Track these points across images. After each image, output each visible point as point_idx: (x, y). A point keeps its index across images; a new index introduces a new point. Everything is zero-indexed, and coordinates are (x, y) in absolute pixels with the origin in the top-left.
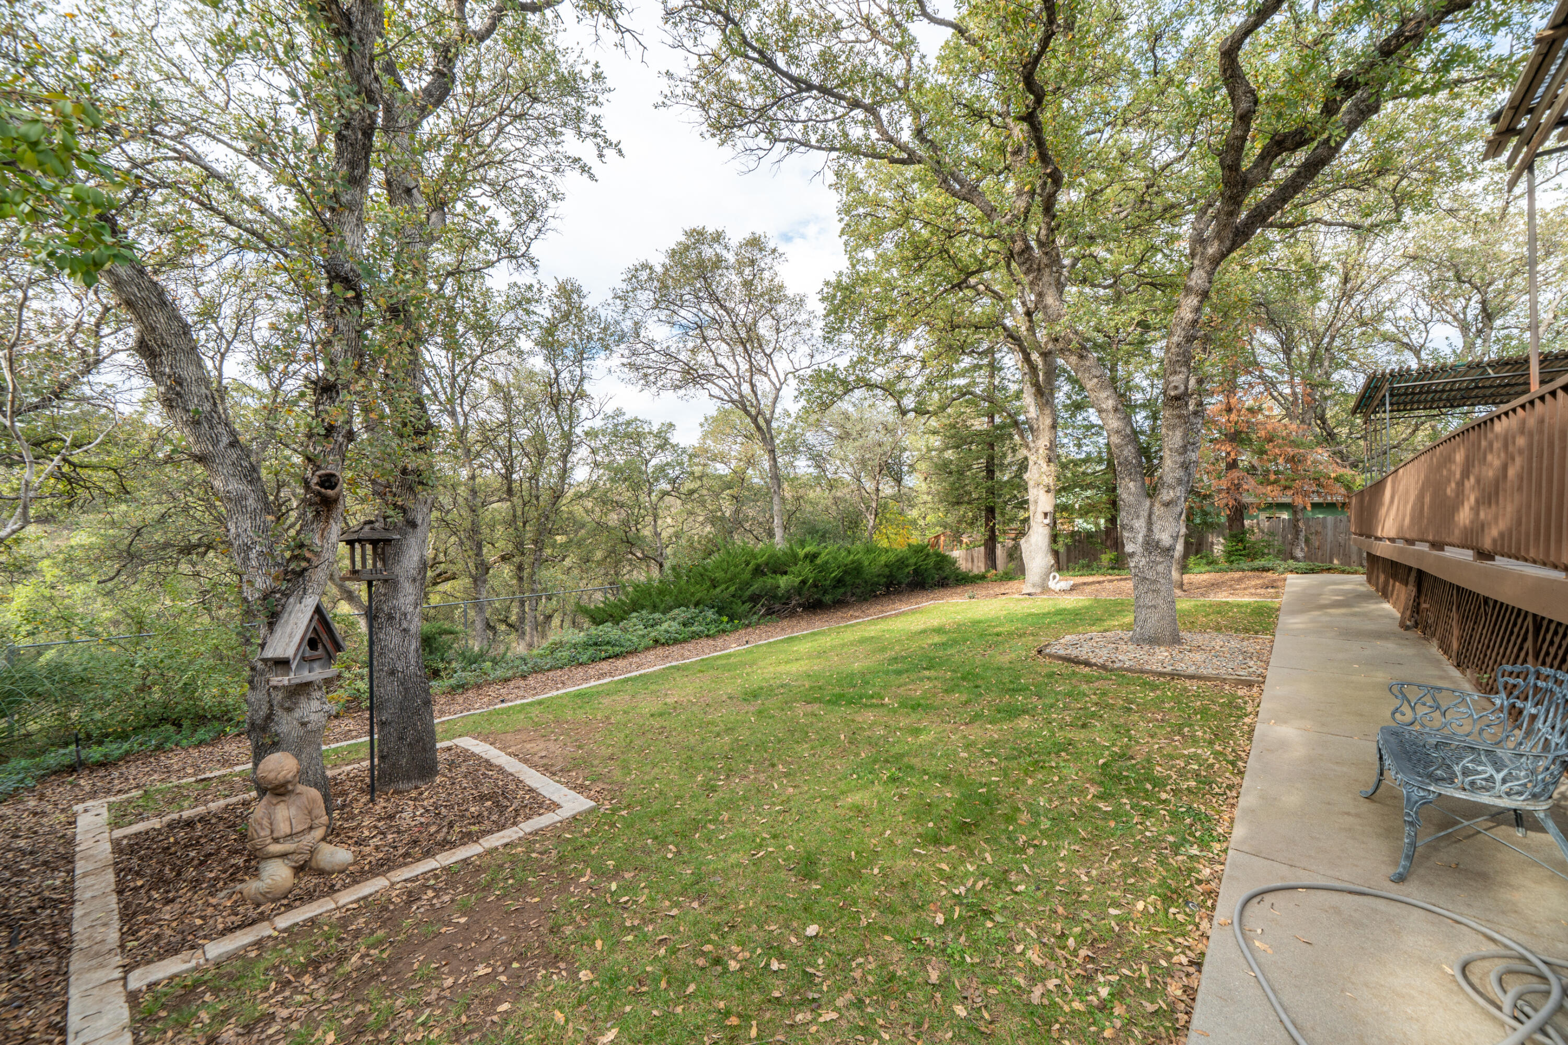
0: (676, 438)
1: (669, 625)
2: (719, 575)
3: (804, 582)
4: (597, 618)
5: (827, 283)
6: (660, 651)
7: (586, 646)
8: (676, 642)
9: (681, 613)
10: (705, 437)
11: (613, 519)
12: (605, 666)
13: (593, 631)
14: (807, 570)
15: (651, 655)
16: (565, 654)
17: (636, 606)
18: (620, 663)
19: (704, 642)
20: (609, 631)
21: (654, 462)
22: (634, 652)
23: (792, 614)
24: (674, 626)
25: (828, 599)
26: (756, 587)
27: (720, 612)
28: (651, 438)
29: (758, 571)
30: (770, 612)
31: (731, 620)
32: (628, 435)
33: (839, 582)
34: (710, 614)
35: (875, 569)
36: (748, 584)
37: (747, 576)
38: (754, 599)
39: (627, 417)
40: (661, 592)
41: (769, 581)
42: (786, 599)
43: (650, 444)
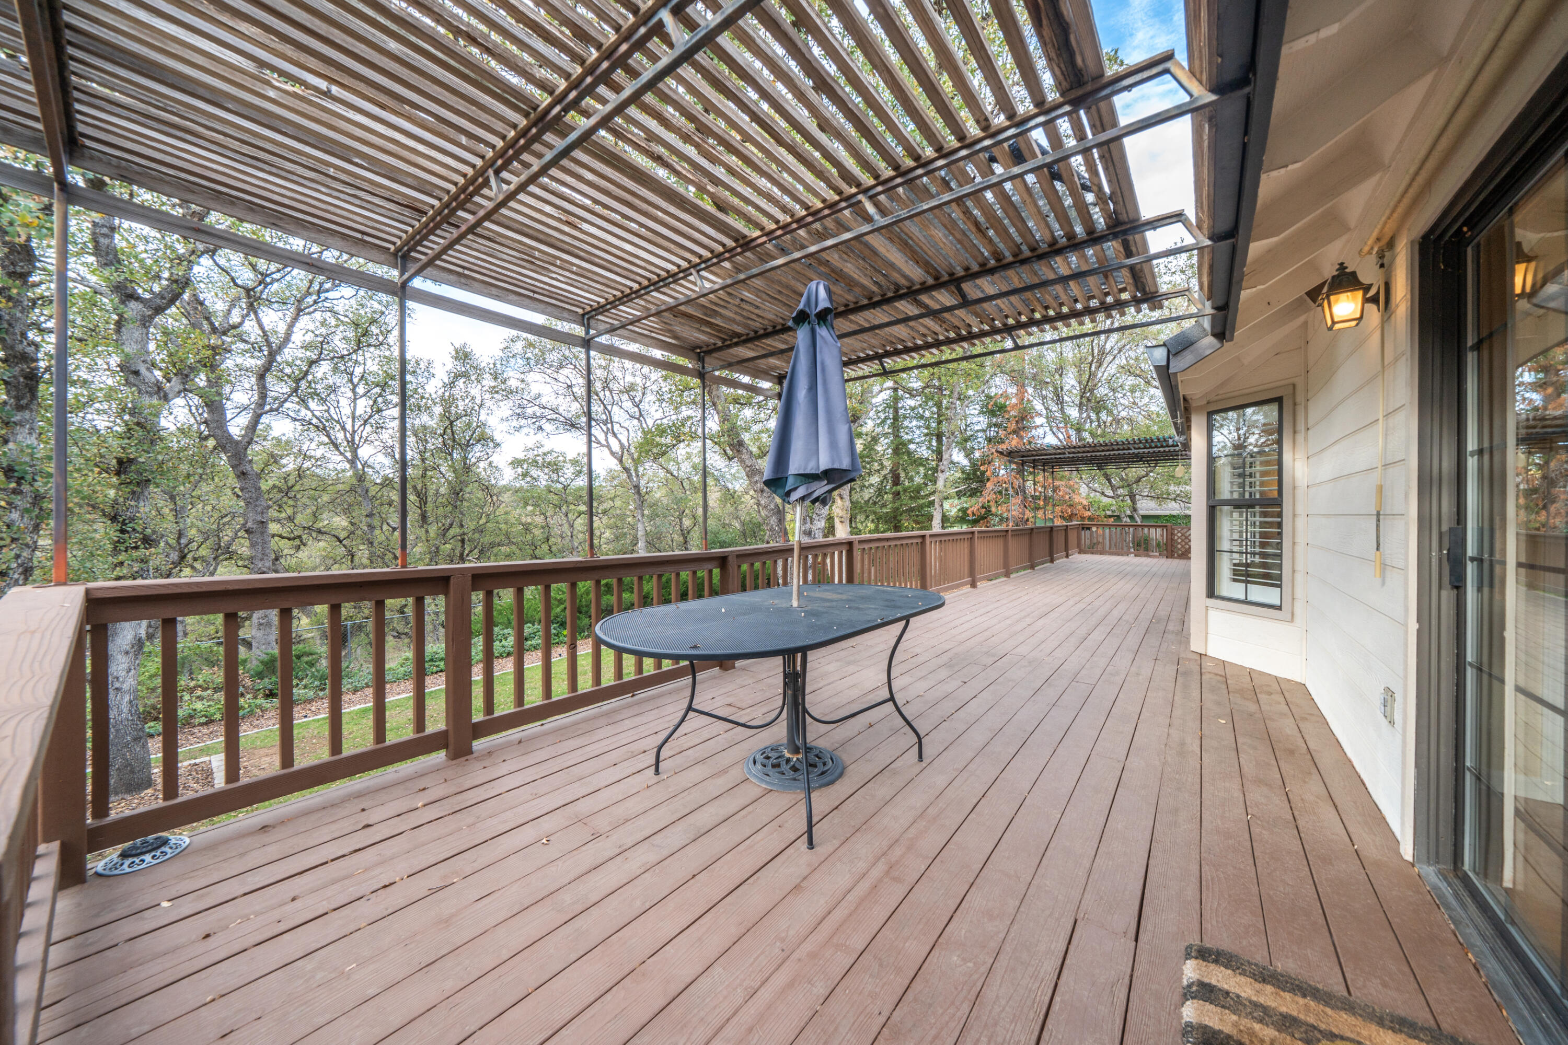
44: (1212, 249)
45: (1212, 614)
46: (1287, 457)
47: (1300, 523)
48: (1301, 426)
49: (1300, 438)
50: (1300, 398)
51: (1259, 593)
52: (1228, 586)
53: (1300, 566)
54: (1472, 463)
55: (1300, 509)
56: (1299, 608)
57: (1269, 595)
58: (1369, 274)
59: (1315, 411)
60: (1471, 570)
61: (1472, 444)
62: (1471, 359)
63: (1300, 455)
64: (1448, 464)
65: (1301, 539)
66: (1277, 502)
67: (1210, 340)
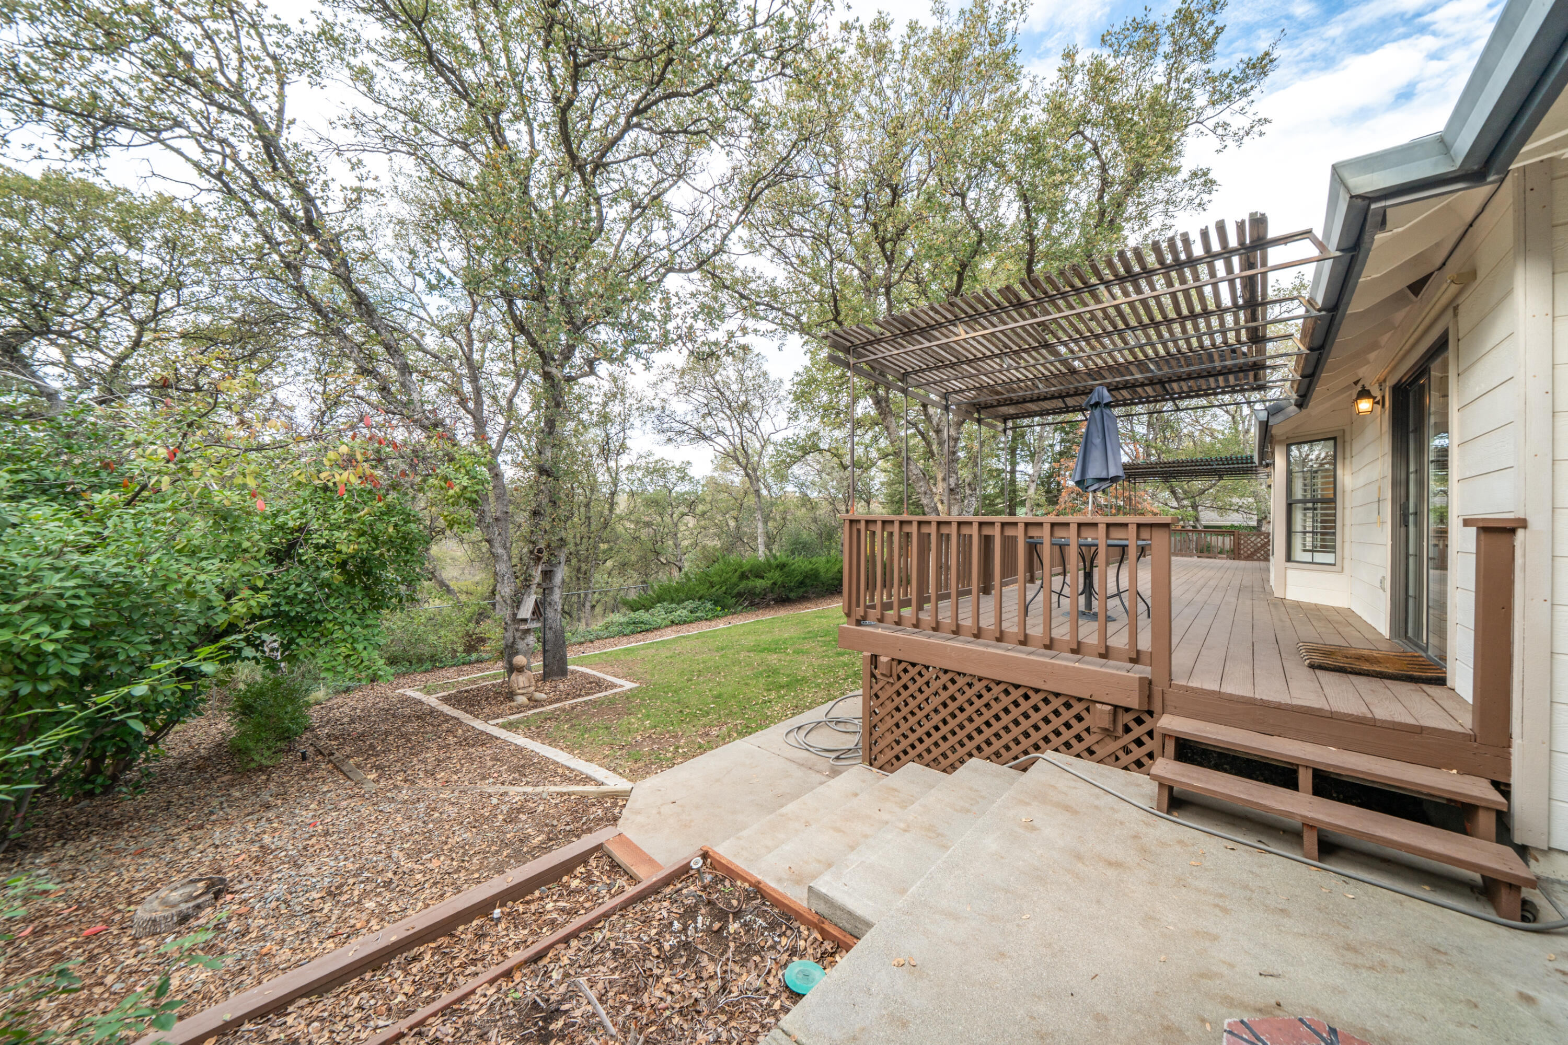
0: (691, 472)
1: (682, 613)
2: (715, 579)
3: (775, 584)
4: (634, 607)
5: (797, 374)
6: (674, 628)
7: (628, 624)
8: (685, 622)
9: (690, 604)
10: (715, 469)
11: (644, 534)
12: (640, 636)
13: (632, 615)
14: (776, 575)
15: (669, 630)
16: (615, 629)
17: (660, 600)
18: (650, 635)
19: (703, 623)
20: (642, 615)
21: (677, 489)
22: (658, 628)
23: (768, 606)
24: (685, 612)
25: (792, 595)
26: (742, 586)
27: (716, 603)
28: (673, 472)
29: (743, 576)
30: (752, 604)
31: (723, 608)
32: (656, 470)
33: (801, 584)
34: (709, 605)
35: (830, 575)
36: (736, 585)
37: (735, 579)
38: (740, 595)
39: (656, 457)
40: (677, 590)
41: (750, 584)
42: (763, 595)
43: (673, 477)
44: (1300, 383)
45: (1289, 572)
46: (1339, 472)
47: (1347, 512)
48: (1348, 455)
49: (1347, 462)
50: (1347, 438)
51: (1320, 557)
52: (1298, 554)
53: (1347, 538)
54: (1412, 477)
55: (1347, 504)
56: (1347, 563)
57: (1329, 558)
58: (1376, 392)
59: (1356, 446)
60: (1411, 518)
61: (1412, 469)
62: (1412, 436)
63: (1348, 472)
64: (1403, 476)
65: (1348, 522)
66: (1333, 500)
67: (1293, 408)
